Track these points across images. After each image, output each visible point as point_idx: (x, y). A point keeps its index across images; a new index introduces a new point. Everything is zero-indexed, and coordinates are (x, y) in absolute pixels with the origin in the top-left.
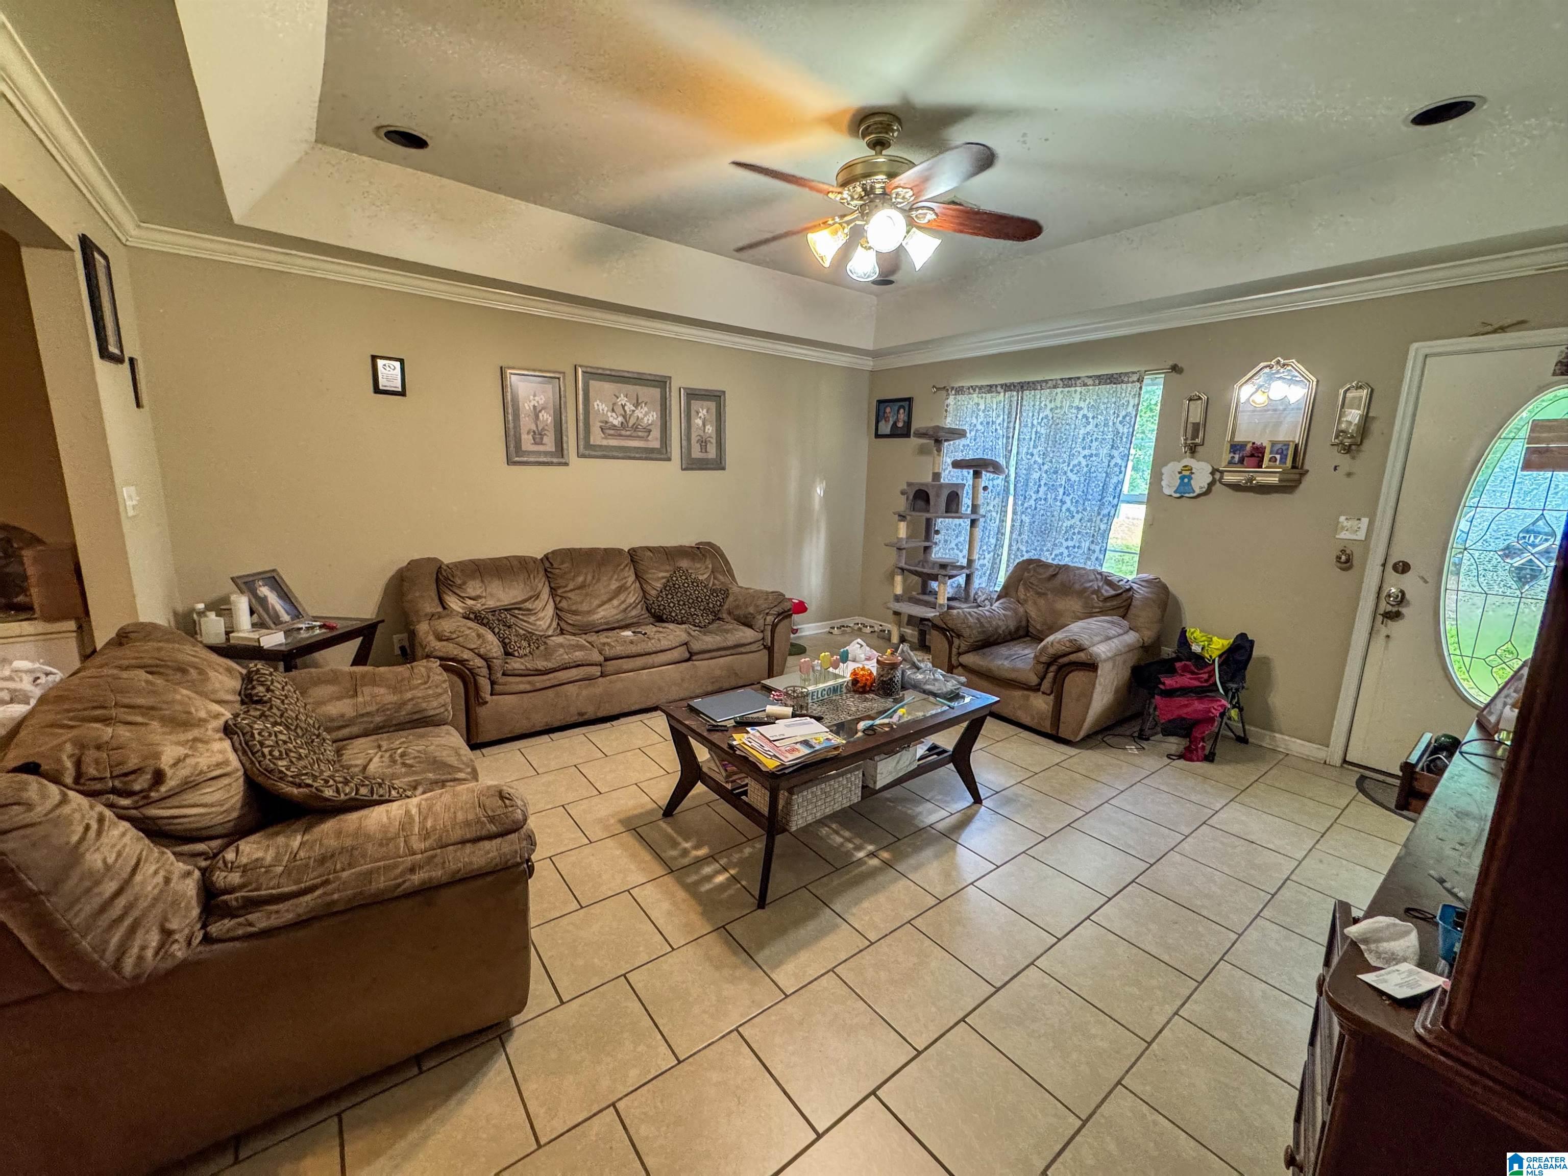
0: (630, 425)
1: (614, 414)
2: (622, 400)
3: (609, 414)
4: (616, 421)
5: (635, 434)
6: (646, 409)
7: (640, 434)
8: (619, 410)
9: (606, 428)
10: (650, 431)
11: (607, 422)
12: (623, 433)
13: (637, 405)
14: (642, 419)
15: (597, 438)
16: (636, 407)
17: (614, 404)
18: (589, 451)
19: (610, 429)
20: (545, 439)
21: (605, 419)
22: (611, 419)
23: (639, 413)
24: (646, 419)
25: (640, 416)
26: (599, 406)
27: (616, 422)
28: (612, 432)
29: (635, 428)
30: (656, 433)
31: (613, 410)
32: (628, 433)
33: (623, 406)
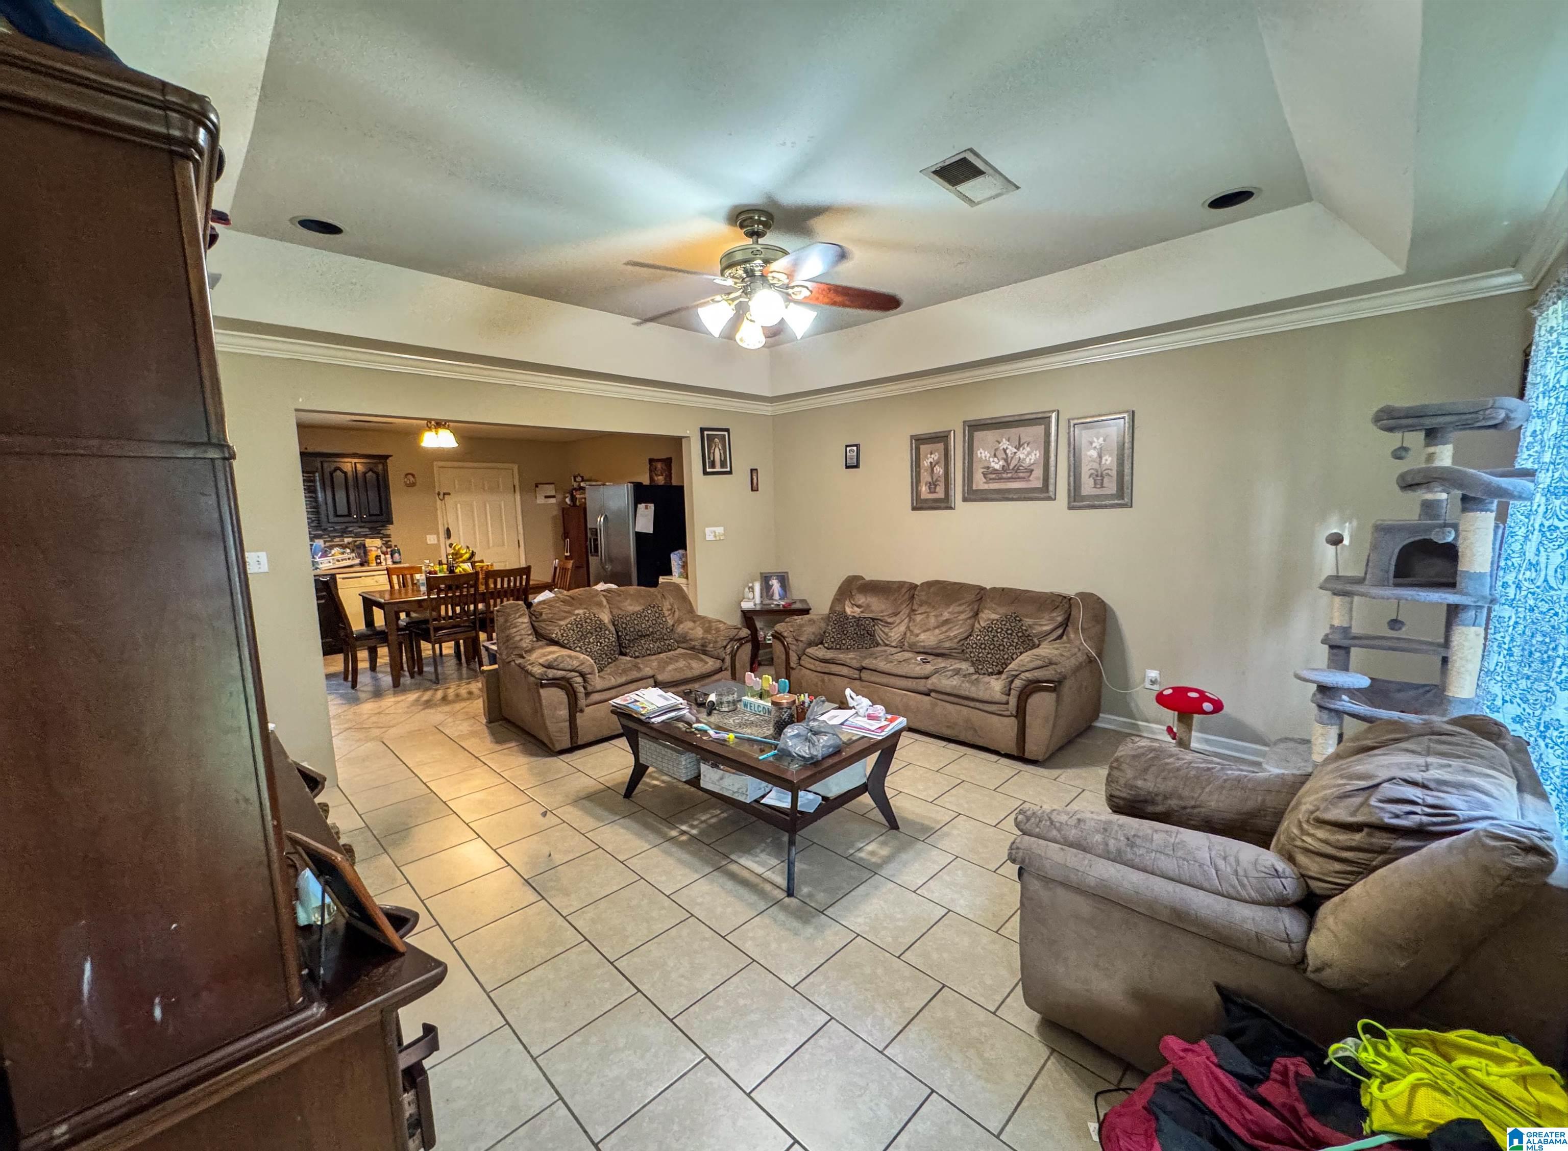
0: (1011, 467)
1: (996, 460)
2: (1004, 444)
3: (991, 459)
4: (997, 465)
5: (1015, 476)
6: (1028, 449)
7: (1021, 475)
8: (1001, 454)
9: (989, 473)
10: (1032, 471)
11: (988, 468)
12: (1004, 476)
13: (1019, 446)
14: (1024, 459)
15: (980, 483)
16: (1018, 449)
17: (996, 450)
18: (972, 495)
19: (991, 473)
20: (938, 489)
21: (986, 465)
22: (993, 464)
23: (1021, 454)
24: (1028, 460)
25: (1022, 456)
26: (982, 454)
27: (997, 467)
28: (994, 476)
29: (1017, 469)
30: (1038, 472)
31: (995, 456)
32: (1009, 475)
33: (1005, 450)
